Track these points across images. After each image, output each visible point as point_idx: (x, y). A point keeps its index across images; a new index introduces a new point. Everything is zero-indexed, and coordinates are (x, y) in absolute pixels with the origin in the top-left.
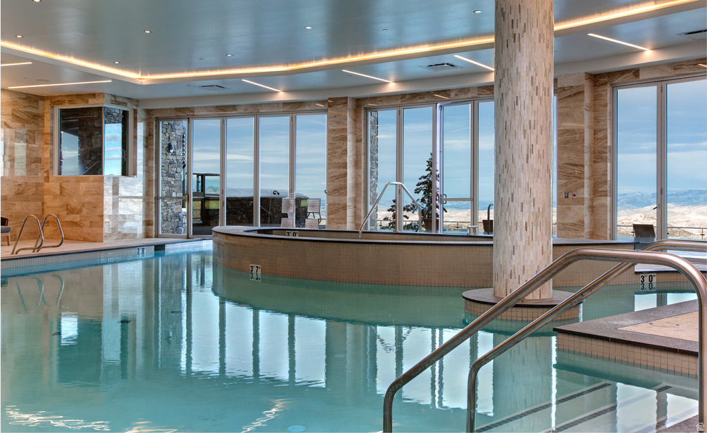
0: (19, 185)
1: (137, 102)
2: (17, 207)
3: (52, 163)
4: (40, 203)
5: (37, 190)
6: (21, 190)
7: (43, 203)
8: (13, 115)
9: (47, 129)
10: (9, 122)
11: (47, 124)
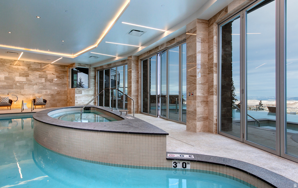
0: (58, 91)
1: (90, 65)
2: (57, 97)
3: (69, 85)
4: (66, 96)
5: (65, 92)
6: (58, 92)
7: (67, 96)
8: (55, 71)
9: (68, 75)
10: (54, 73)
11: (68, 73)
